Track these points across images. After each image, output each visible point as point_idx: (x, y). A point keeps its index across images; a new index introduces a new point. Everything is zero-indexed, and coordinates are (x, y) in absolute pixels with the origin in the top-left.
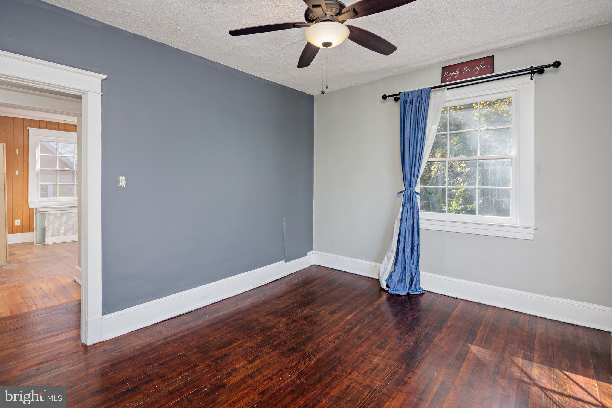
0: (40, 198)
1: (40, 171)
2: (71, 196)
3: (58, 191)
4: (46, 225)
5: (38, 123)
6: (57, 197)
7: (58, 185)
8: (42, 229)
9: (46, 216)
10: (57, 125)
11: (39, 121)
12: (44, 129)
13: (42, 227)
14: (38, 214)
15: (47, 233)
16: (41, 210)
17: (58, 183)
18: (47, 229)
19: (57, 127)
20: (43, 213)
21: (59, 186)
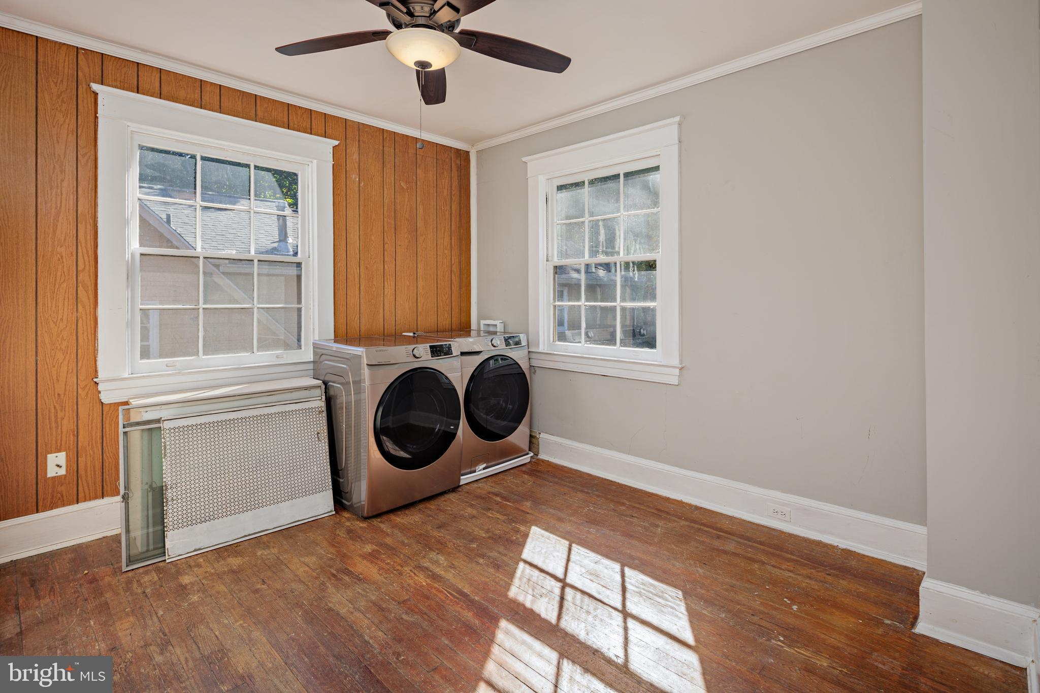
0: (140, 362)
1: (138, 257)
2: (245, 349)
3: (201, 334)
4: (168, 479)
5: (132, 73)
6: (197, 354)
7: (201, 311)
8: (150, 494)
9: (167, 439)
10: (198, 91)
11: (136, 65)
12: (152, 96)
13: (151, 486)
14: (136, 435)
15: (172, 512)
16: (147, 416)
17: (202, 305)
18: (169, 494)
19: (197, 96)
20: (153, 429)
21: (204, 312)
